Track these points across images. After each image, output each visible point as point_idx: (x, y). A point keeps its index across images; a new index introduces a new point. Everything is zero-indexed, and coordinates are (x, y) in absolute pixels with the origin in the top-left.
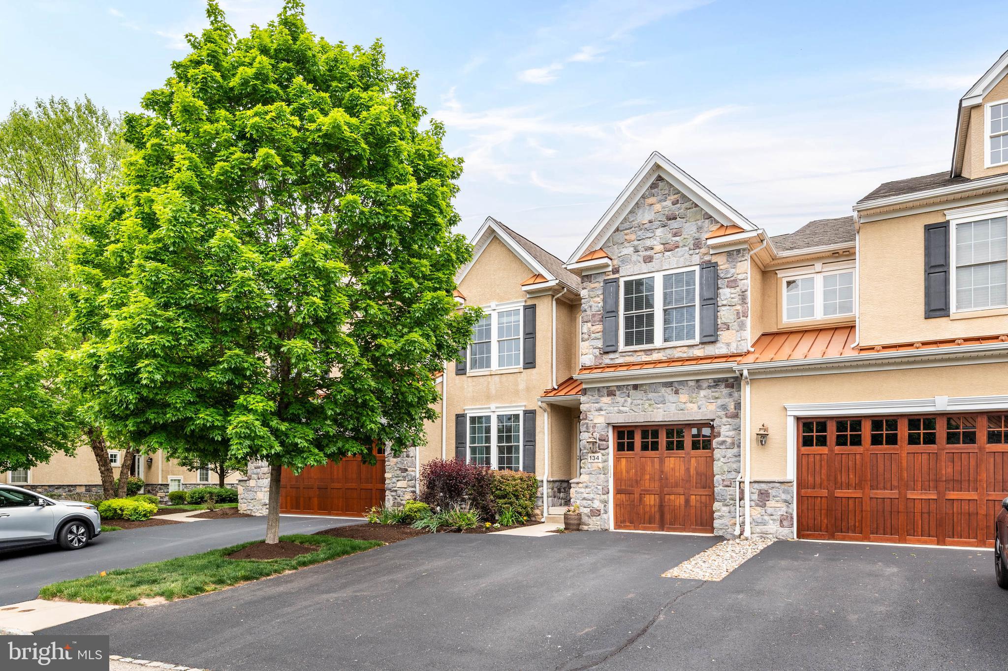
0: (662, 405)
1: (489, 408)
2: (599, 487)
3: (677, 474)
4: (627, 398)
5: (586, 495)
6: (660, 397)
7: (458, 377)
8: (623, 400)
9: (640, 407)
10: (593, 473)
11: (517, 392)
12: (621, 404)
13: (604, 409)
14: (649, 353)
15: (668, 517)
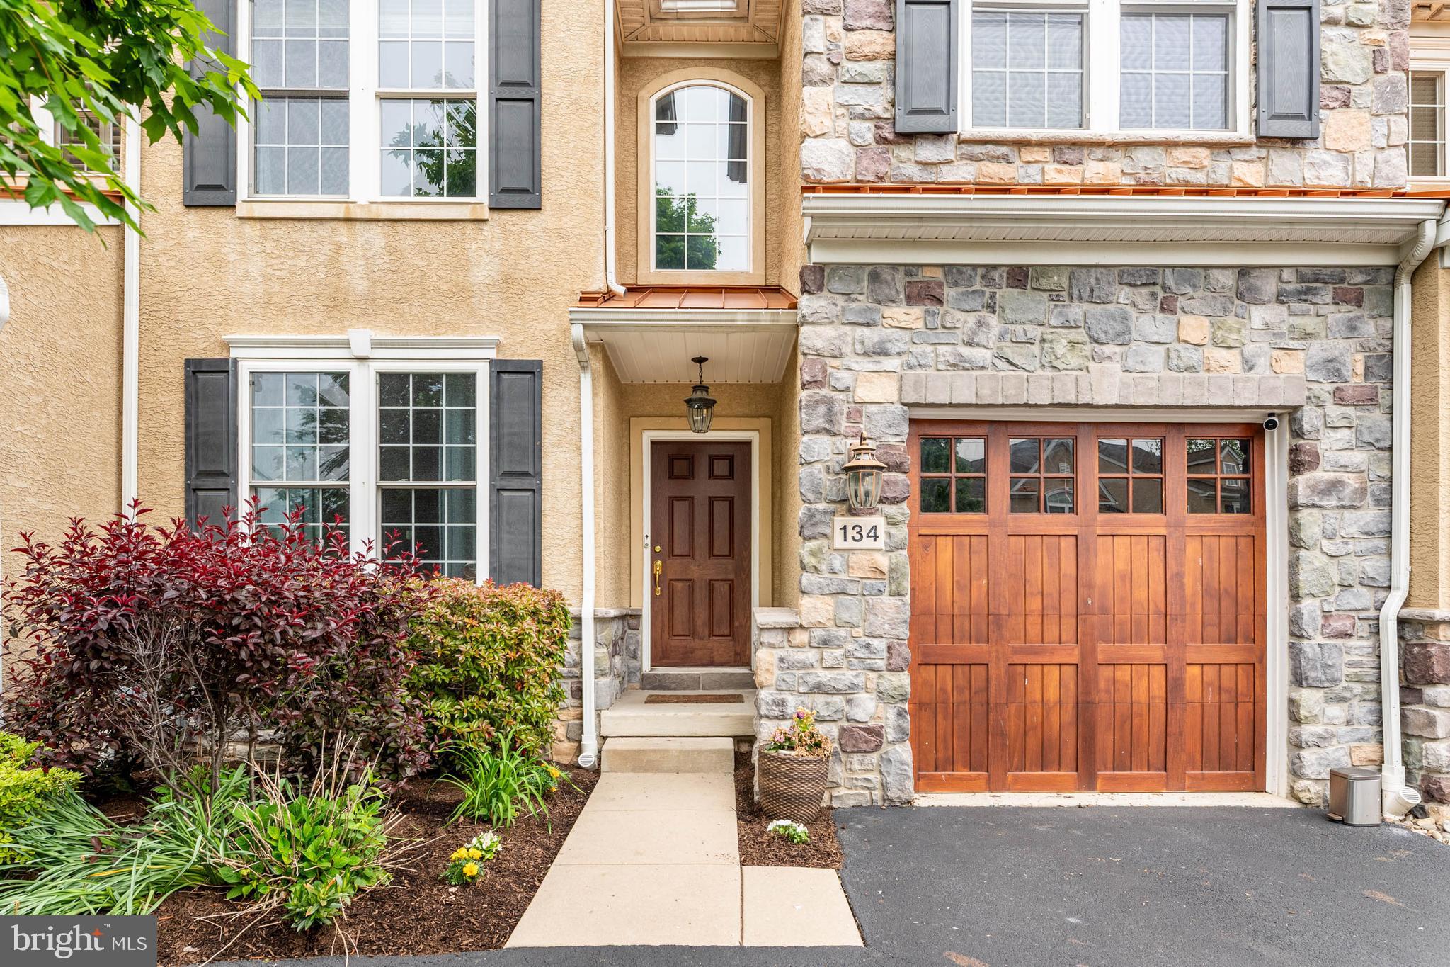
0: (1118, 349)
1: (346, 344)
2: (875, 643)
3: (1140, 594)
4: (984, 313)
5: (825, 676)
6: (1111, 317)
7: (193, 215)
8: (971, 319)
9: (1036, 349)
10: (851, 588)
11: (462, 295)
12: (960, 335)
13: (894, 349)
14: (1070, 155)
15: (1105, 740)
